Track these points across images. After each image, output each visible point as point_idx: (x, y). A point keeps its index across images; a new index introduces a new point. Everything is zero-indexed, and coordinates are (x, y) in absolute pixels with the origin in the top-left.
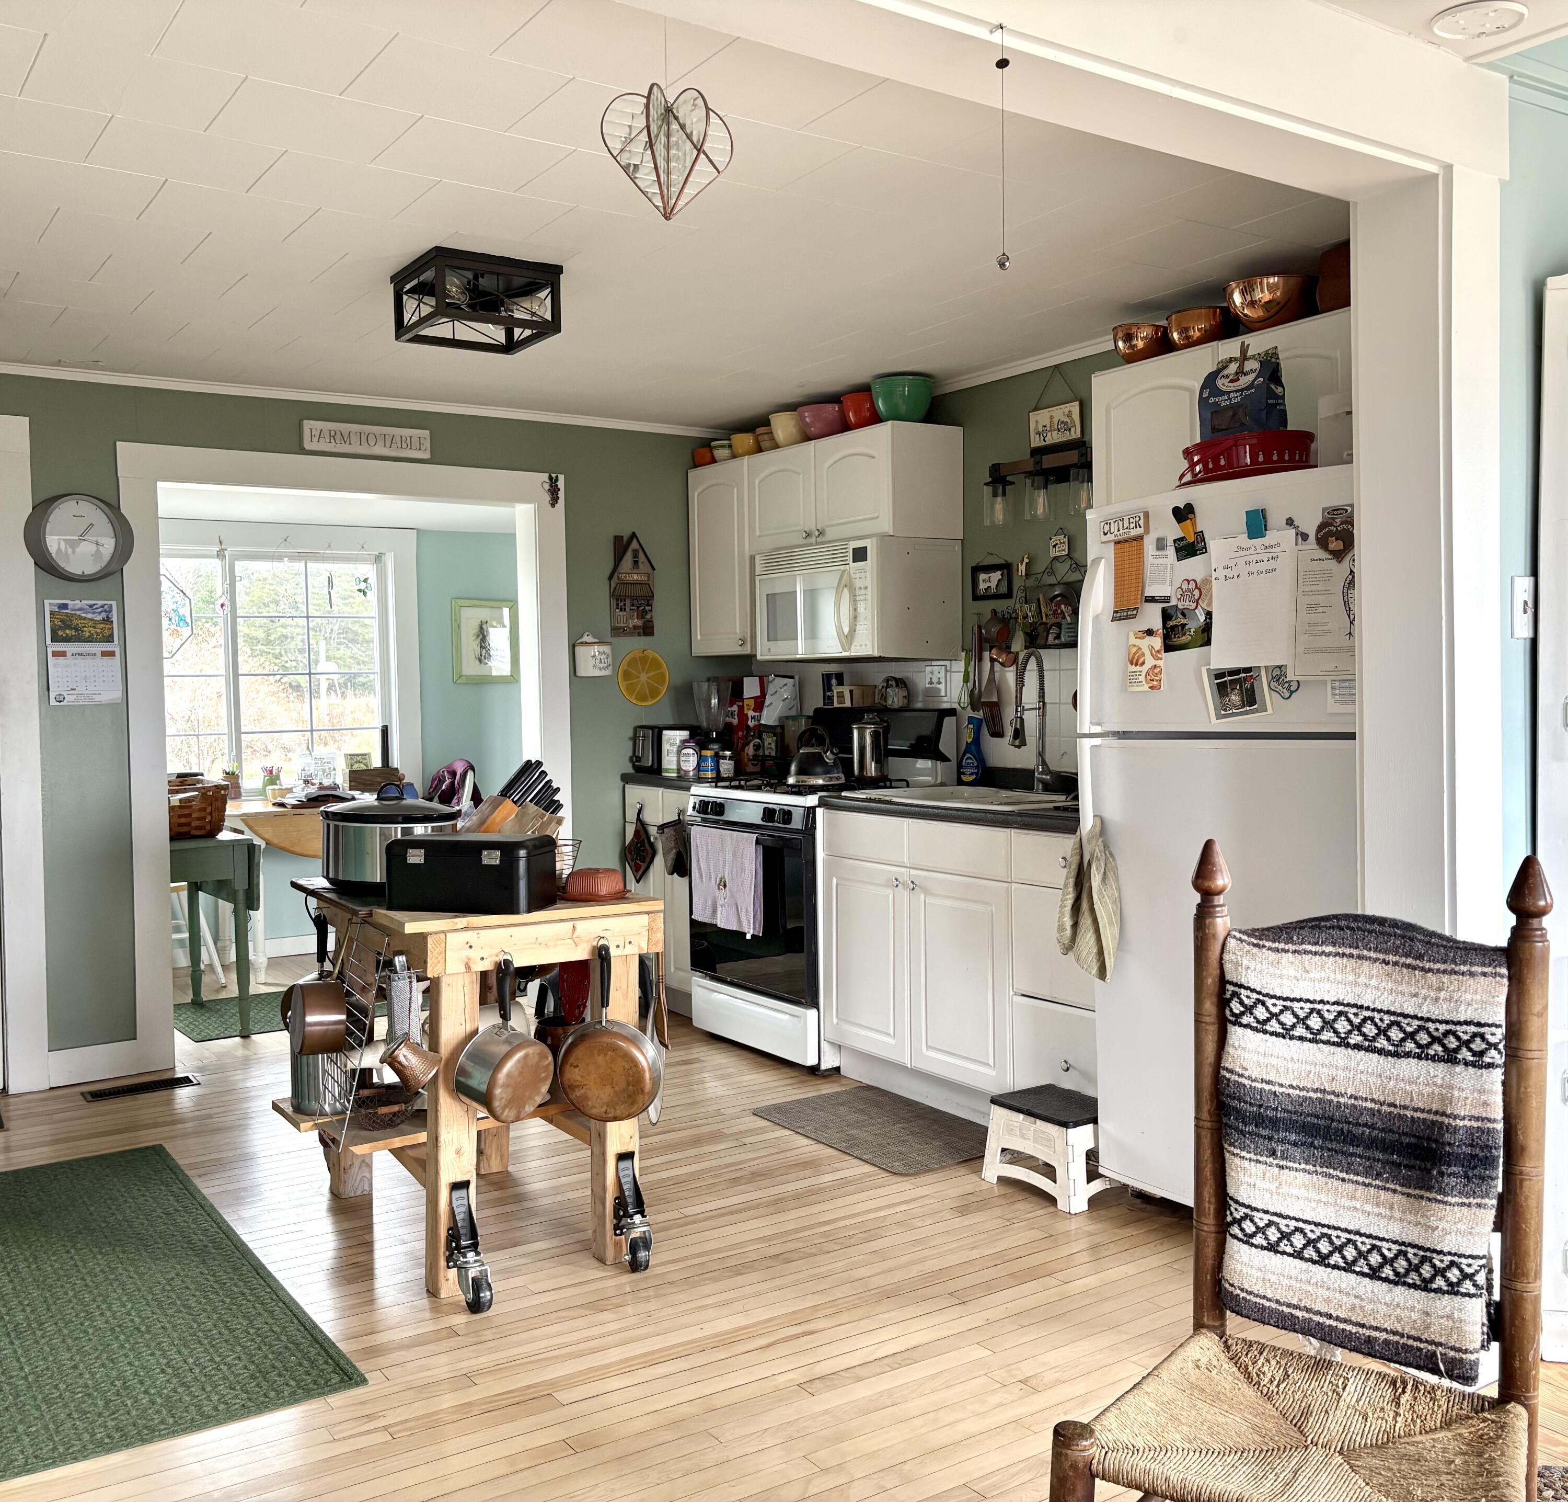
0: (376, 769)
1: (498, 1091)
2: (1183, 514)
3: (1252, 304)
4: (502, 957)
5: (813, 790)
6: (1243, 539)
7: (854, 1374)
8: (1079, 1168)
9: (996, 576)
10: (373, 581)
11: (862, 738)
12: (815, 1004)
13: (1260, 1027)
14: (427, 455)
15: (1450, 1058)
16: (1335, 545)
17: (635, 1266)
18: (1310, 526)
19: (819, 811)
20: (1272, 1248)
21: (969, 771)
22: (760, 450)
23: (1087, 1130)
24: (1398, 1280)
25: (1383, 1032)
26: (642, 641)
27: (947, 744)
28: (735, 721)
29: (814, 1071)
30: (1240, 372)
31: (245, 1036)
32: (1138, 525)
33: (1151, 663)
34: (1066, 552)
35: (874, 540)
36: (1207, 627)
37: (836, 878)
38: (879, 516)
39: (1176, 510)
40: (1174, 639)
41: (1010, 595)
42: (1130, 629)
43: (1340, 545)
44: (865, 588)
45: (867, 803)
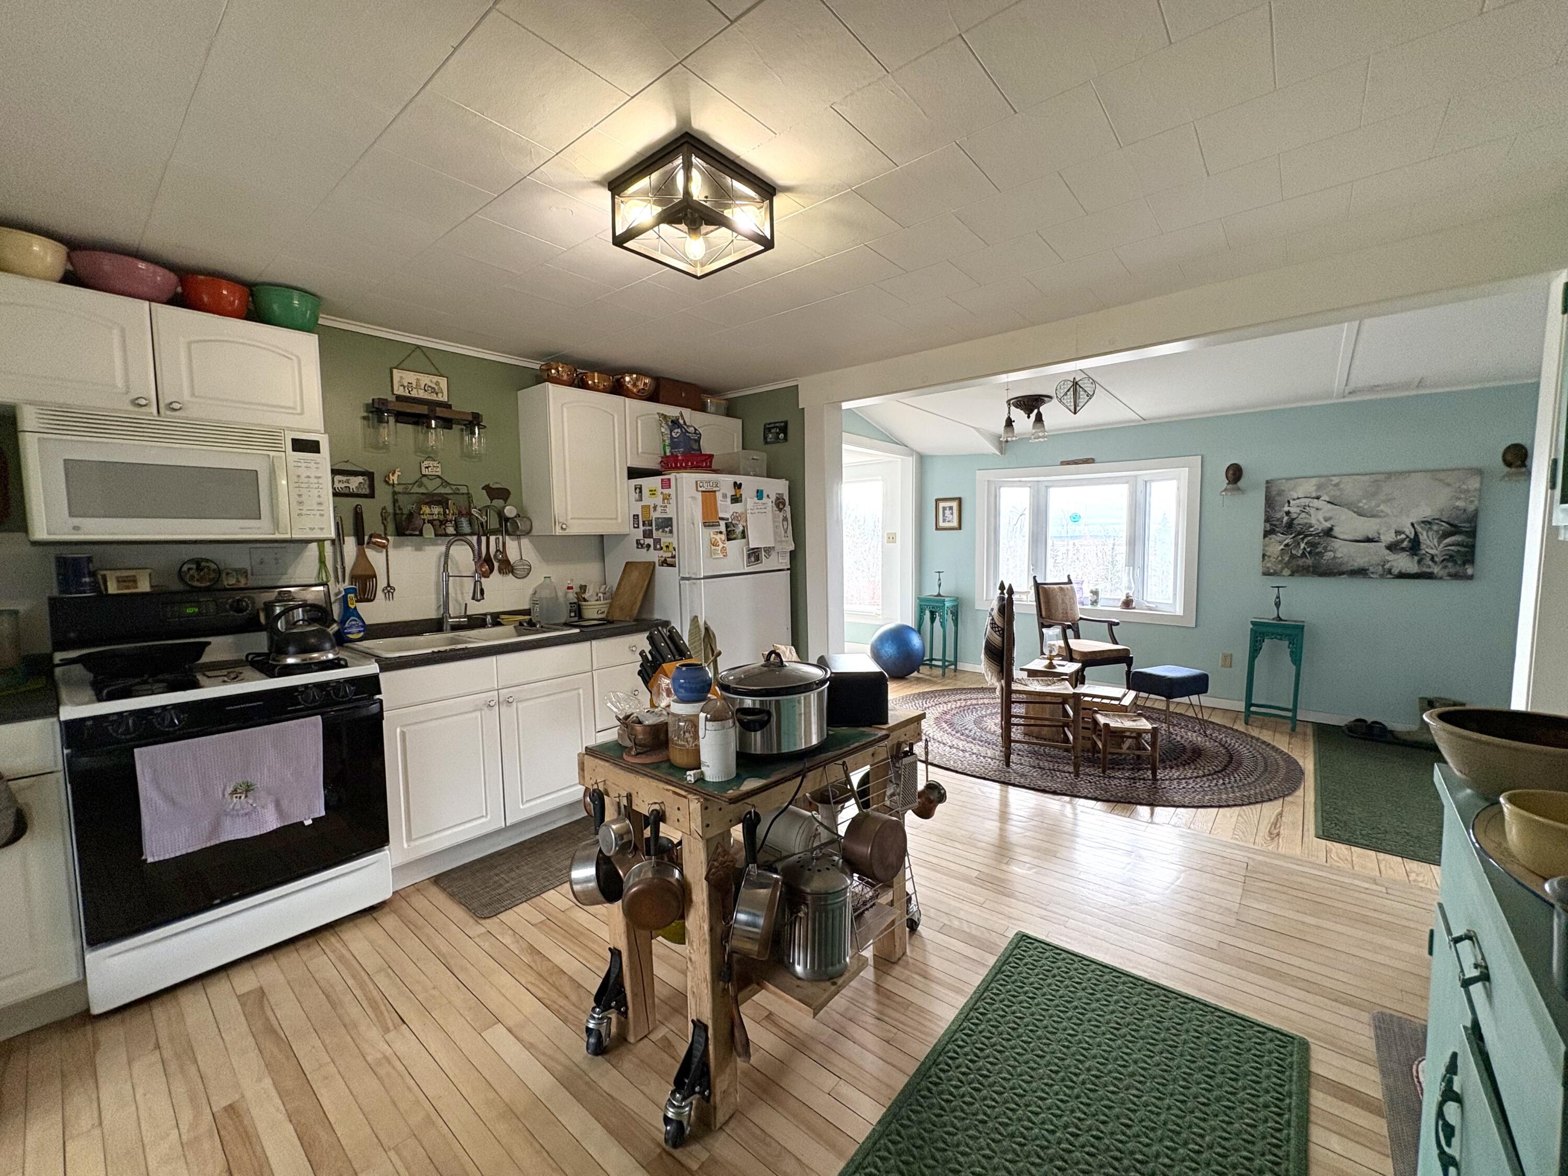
2: (738, 486)
6: (755, 499)
9: (360, 479)
19: (382, 676)
21: (354, 630)
32: (717, 486)
33: (721, 545)
34: (439, 474)
35: (326, 436)
36: (743, 532)
37: (402, 726)
38: (302, 414)
39: (735, 483)
40: (730, 536)
41: (371, 495)
42: (712, 531)
43: (781, 506)
44: (316, 477)
45: (440, 655)
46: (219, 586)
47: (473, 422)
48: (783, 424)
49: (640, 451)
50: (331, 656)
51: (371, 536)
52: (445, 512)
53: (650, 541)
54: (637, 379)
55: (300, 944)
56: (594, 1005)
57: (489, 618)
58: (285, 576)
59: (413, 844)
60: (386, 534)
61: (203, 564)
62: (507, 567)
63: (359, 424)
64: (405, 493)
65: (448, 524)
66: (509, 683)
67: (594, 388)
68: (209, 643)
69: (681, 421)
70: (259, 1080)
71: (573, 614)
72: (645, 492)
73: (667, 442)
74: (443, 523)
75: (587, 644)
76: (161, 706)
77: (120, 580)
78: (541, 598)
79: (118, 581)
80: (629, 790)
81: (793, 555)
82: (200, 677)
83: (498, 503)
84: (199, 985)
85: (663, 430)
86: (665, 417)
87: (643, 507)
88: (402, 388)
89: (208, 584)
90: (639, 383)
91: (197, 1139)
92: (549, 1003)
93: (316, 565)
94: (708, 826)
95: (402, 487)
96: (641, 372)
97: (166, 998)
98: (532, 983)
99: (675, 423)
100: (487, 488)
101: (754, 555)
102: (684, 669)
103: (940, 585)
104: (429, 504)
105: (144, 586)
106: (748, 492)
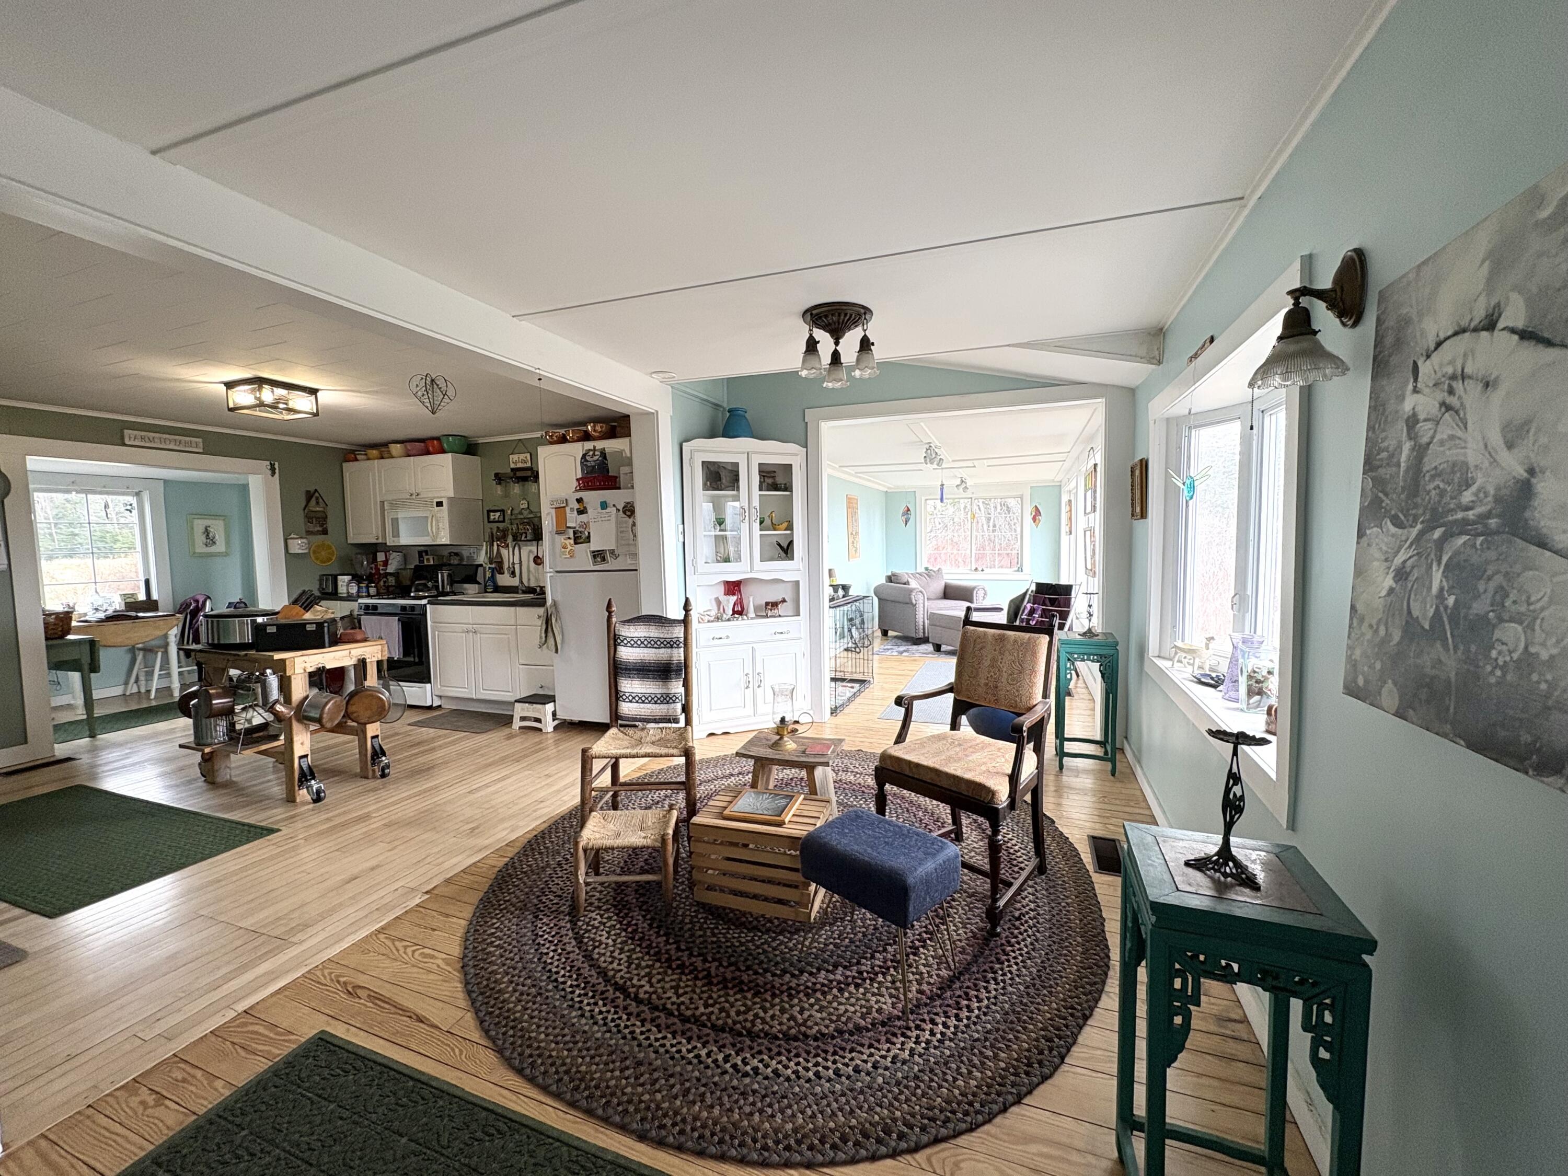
0: (142, 602)
1: (325, 716)
2: (579, 501)
3: (595, 431)
4: (321, 665)
5: (425, 597)
6: (599, 510)
7: (487, 786)
8: (549, 717)
9: (498, 514)
10: (135, 505)
11: (442, 576)
12: (429, 682)
13: (625, 646)
14: (201, 451)
15: (672, 647)
16: (628, 513)
17: (383, 776)
18: (620, 507)
19: (428, 606)
20: (631, 701)
21: (489, 587)
22: (382, 458)
23: (552, 704)
24: (662, 703)
25: (656, 643)
26: (321, 538)
27: (479, 578)
28: (374, 571)
29: (430, 708)
30: (594, 455)
31: (93, 736)
33: (570, 548)
34: (527, 507)
36: (588, 537)
39: (577, 499)
40: (577, 539)
41: (504, 521)
42: (563, 537)
44: (443, 517)
54: (595, 426)
64: (515, 519)
67: (571, 441)
69: (591, 453)
75: (514, 608)
88: (513, 464)
95: (514, 516)
101: (600, 556)
104: (522, 524)
106: (591, 504)
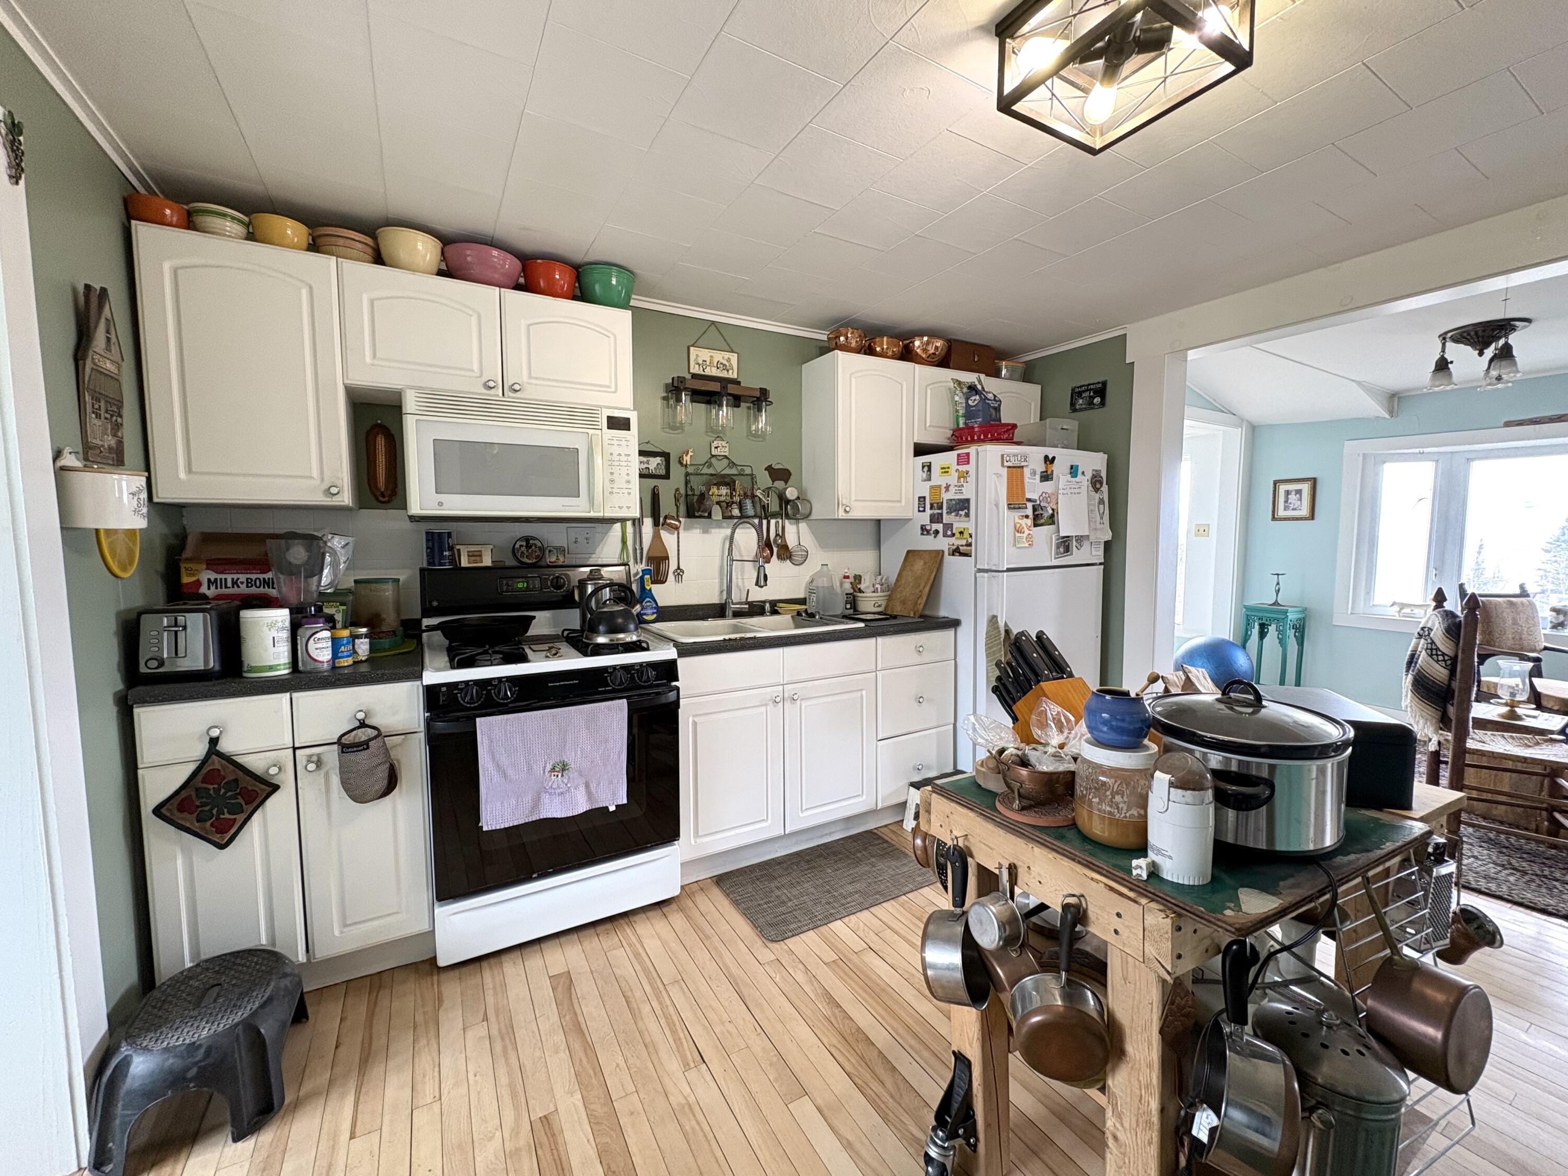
2: (1049, 461)
3: (925, 350)
6: (1068, 477)
9: (658, 460)
12: (676, 837)
18: (1089, 477)
19: (679, 661)
21: (649, 611)
32: (1025, 460)
33: (1027, 532)
34: (727, 454)
35: (635, 413)
36: (1052, 516)
37: (694, 716)
38: (615, 392)
39: (1046, 457)
40: (1037, 521)
41: (667, 476)
42: (1016, 514)
43: (1098, 486)
44: (626, 455)
45: (731, 643)
46: (543, 564)
47: (760, 399)
48: (1100, 385)
49: (928, 424)
50: (635, 638)
51: (666, 517)
52: (731, 494)
53: (940, 527)
54: (928, 343)
55: (600, 929)
56: (934, 1123)
57: (767, 606)
58: (594, 556)
59: (699, 841)
60: (678, 516)
61: (531, 542)
62: (785, 553)
63: (659, 403)
64: (697, 474)
65: (734, 506)
66: (796, 678)
67: (882, 355)
68: (534, 617)
69: (979, 387)
70: (572, 1093)
71: (848, 606)
72: (936, 470)
73: (961, 412)
74: (729, 505)
75: (873, 640)
76: (498, 678)
77: (470, 555)
78: (818, 587)
79: (469, 556)
80: (1012, 860)
81: (1107, 545)
82: (528, 651)
83: (779, 484)
84: (517, 954)
85: (957, 398)
86: (959, 383)
87: (932, 487)
88: (697, 366)
89: (534, 561)
90: (929, 348)
91: (518, 1150)
92: (859, 1082)
93: (619, 545)
94: (1179, 956)
95: (693, 468)
96: (933, 334)
97: (492, 961)
98: (834, 1046)
99: (972, 388)
100: (769, 469)
101: (1065, 545)
102: (1108, 697)
103: (1278, 591)
104: (718, 485)
105: (487, 561)
106: (1060, 469)
